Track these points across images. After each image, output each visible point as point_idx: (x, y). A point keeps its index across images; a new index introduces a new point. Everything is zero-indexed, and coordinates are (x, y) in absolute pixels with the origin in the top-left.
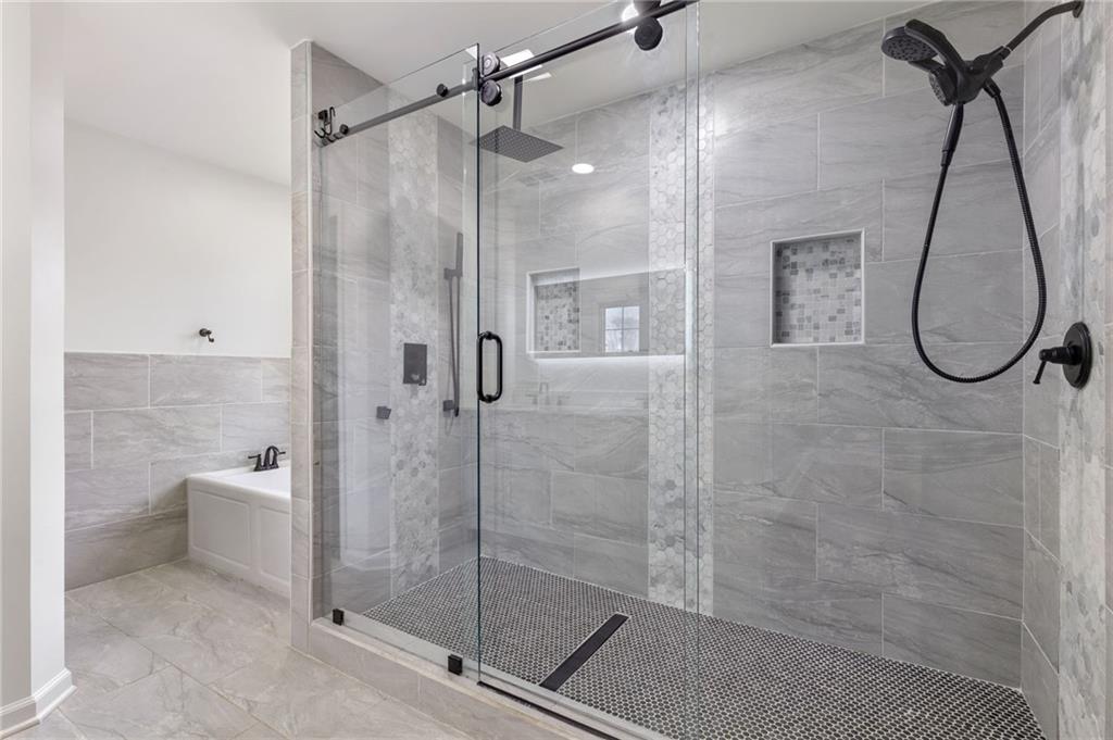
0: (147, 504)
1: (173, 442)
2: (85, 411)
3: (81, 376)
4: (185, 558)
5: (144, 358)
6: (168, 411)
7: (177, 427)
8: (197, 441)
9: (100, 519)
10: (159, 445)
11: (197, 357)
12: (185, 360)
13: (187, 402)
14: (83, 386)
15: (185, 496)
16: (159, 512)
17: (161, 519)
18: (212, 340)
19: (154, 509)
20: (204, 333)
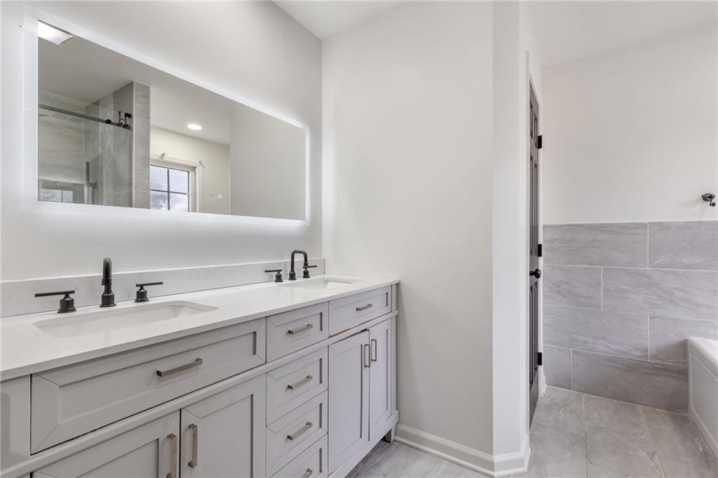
0: (647, 351)
1: (672, 301)
2: (597, 266)
3: (594, 240)
4: (684, 415)
5: (643, 225)
6: (667, 273)
7: (676, 288)
8: (699, 306)
9: (607, 350)
10: (658, 302)
11: (700, 223)
12: (686, 226)
13: (687, 266)
14: (595, 248)
15: (685, 355)
16: (658, 362)
17: (661, 369)
18: (714, 205)
19: (654, 357)
20: (708, 198)
